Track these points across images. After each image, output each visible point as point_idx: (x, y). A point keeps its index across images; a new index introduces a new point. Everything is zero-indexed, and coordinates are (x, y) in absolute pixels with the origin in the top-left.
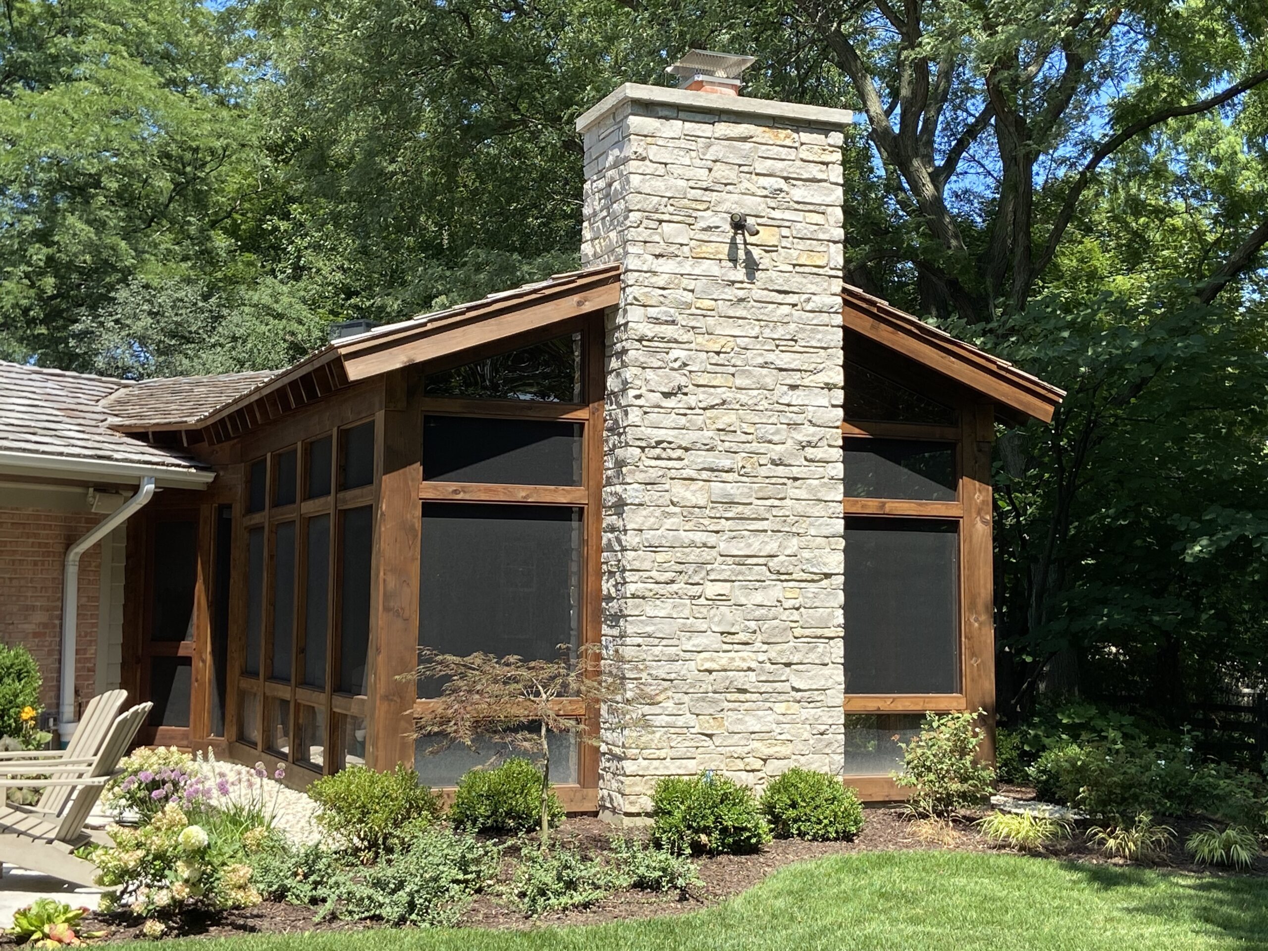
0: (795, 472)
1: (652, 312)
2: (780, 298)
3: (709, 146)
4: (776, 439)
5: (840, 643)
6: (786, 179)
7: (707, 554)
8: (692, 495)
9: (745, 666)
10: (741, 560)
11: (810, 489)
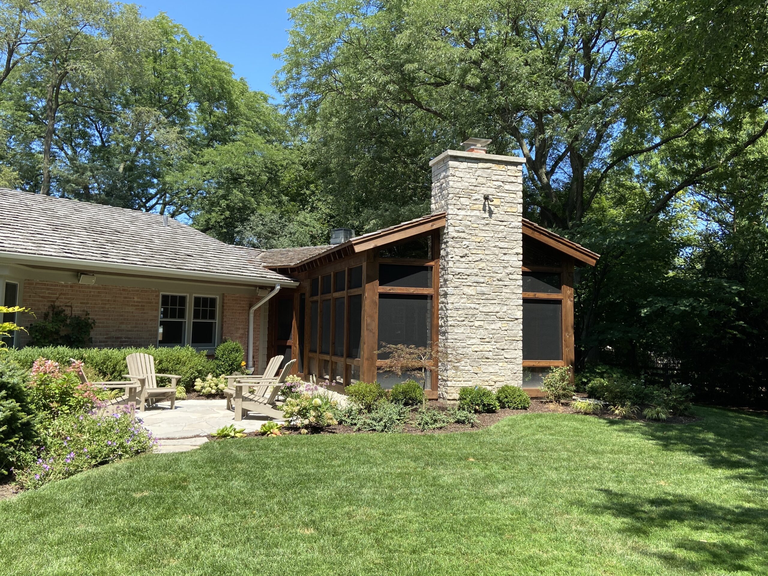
0: (506, 283)
1: (457, 228)
2: (500, 223)
3: (476, 171)
4: (499, 272)
5: (521, 342)
6: (503, 182)
7: (475, 312)
8: (470, 291)
9: (488, 350)
10: (487, 314)
11: (511, 289)
